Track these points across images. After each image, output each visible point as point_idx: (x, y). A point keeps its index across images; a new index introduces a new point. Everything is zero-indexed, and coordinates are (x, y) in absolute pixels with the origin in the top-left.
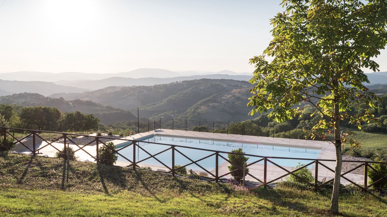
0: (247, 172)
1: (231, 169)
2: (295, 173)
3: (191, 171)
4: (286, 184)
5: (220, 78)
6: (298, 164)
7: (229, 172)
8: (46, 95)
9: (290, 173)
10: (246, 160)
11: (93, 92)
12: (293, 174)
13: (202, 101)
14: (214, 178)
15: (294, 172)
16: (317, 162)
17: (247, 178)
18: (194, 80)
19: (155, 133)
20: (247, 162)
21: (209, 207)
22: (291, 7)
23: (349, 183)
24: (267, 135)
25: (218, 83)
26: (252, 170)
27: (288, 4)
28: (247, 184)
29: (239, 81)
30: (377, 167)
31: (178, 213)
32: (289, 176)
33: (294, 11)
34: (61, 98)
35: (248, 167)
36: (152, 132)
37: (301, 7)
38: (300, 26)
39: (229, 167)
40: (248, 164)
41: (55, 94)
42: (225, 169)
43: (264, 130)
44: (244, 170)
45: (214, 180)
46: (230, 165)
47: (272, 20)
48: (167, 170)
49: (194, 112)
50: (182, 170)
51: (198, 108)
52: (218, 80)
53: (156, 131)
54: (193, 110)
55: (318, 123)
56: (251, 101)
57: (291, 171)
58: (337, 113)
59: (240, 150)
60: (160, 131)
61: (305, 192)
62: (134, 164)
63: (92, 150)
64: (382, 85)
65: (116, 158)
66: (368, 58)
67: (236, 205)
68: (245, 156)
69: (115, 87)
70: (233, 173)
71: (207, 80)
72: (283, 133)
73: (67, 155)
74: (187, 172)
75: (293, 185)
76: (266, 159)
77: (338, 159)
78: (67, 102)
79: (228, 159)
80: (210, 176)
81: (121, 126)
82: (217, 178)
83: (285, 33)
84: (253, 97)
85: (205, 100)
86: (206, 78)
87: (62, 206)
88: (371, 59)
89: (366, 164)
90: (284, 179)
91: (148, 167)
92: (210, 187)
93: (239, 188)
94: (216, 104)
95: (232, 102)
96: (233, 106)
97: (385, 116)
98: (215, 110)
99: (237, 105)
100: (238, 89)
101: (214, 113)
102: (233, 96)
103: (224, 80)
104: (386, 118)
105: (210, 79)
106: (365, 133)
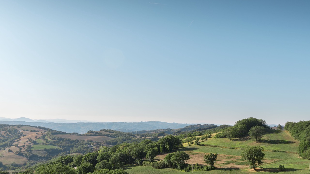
5: (18, 124)
25: (16, 128)
29: (36, 127)
52: (16, 125)
71: (5, 125)
86: (4, 124)
94: (12, 148)
95: (29, 146)
96: (29, 149)
97: (171, 154)
98: (11, 154)
99: (33, 148)
100: (34, 134)
101: (9, 157)
102: (29, 140)
103: (22, 126)
104: (172, 155)
105: (8, 125)
106: (156, 169)
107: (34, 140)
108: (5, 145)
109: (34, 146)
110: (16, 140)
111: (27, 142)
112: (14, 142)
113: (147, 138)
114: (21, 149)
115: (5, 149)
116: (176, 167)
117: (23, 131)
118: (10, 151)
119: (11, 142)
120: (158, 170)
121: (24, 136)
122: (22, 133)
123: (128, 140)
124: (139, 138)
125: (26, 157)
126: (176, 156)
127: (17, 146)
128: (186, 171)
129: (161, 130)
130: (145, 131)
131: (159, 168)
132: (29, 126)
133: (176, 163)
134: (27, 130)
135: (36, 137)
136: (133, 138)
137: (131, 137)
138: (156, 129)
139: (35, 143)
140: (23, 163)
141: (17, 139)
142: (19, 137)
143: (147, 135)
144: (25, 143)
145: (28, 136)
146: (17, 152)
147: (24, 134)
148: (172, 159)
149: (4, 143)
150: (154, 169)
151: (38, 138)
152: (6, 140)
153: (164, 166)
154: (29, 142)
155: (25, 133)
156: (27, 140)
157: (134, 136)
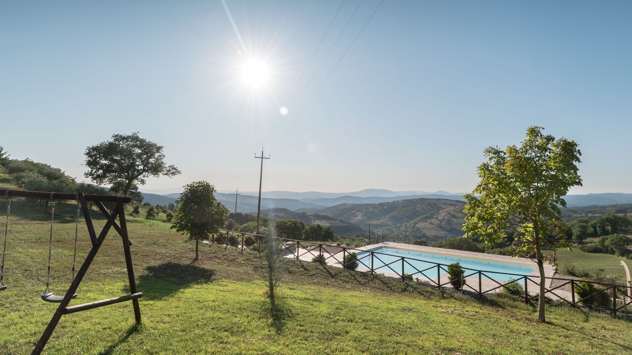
0: (464, 283)
1: (452, 279)
2: (507, 286)
3: (417, 279)
4: (499, 295)
5: (436, 198)
6: (510, 279)
7: (449, 281)
8: (292, 210)
9: (502, 286)
10: (463, 272)
11: (329, 208)
12: (506, 287)
13: (420, 217)
14: (437, 286)
15: (505, 285)
16: (526, 277)
17: (465, 288)
18: (412, 200)
19: (383, 245)
20: (464, 274)
21: (434, 308)
22: (493, 158)
23: (558, 298)
24: (482, 251)
25: (434, 201)
26: (468, 281)
27: (490, 156)
28: (464, 292)
29: (454, 201)
30: (584, 286)
31: (411, 310)
32: (502, 288)
33: (496, 160)
34: (304, 212)
35: (465, 278)
36: (381, 245)
37: (501, 157)
38: (501, 172)
39: (449, 278)
40: (465, 276)
41: (300, 210)
42: (445, 279)
43: (480, 246)
44: (462, 281)
45: (436, 287)
46: (449, 276)
47: (477, 167)
48: (398, 277)
49: (413, 227)
50: (410, 278)
51: (417, 223)
52: (434, 199)
53: (384, 244)
54: (412, 225)
55: (521, 245)
56: (465, 227)
57: (503, 284)
58: (537, 238)
59: (458, 264)
60: (386, 244)
61: (516, 303)
62: (372, 270)
63: (340, 256)
64: (600, 206)
65: (358, 264)
66: (559, 197)
67: (456, 309)
68: (462, 269)
69: (346, 204)
70: (453, 283)
71: (424, 199)
72: (499, 249)
73: (320, 260)
74: (414, 280)
75: (506, 296)
76: (480, 272)
77: (541, 276)
78: (308, 216)
79: (448, 271)
80: (433, 284)
81: (351, 237)
82: (439, 286)
83: (489, 177)
84: (466, 224)
85: (423, 216)
86: (424, 197)
87: (327, 298)
88: (561, 197)
89: (572, 282)
90: (498, 291)
91: (382, 273)
92: (434, 293)
93: (458, 295)
94: (433, 220)
95: (448, 219)
96: (449, 222)
97: (605, 237)
98: (433, 226)
99: (453, 222)
100: (453, 208)
101: (431, 229)
102: (448, 214)
103: (440, 199)
104: (607, 238)
105: (427, 199)
106: (585, 253)
107: (452, 213)
108: (427, 218)
109: (453, 220)
110: (436, 214)
111: (446, 215)
112: (434, 215)
113: (596, 215)
114: (441, 222)
115: (426, 222)
116: (613, 253)
117: (442, 205)
118: (431, 223)
119: (431, 215)
120: (588, 254)
121: (443, 209)
122: (441, 206)
123: (566, 217)
124: (583, 215)
125: (447, 230)
126: (613, 240)
127: (437, 219)
128: (627, 258)
129: (624, 205)
130: (596, 206)
131: (590, 252)
132: (447, 199)
133: (613, 248)
134: (446, 204)
135: (454, 211)
136: (575, 215)
137: (571, 213)
138: (614, 203)
139: (454, 216)
140: (444, 236)
141: (436, 212)
142: (439, 210)
143: (596, 212)
144: (444, 217)
145: (447, 210)
146: (438, 224)
147: (443, 208)
148: (607, 243)
149: (426, 215)
150: (582, 252)
151: (456, 211)
152: (427, 213)
153: (596, 250)
154: (448, 216)
155: (443, 206)
156: (446, 213)
157: (576, 212)
